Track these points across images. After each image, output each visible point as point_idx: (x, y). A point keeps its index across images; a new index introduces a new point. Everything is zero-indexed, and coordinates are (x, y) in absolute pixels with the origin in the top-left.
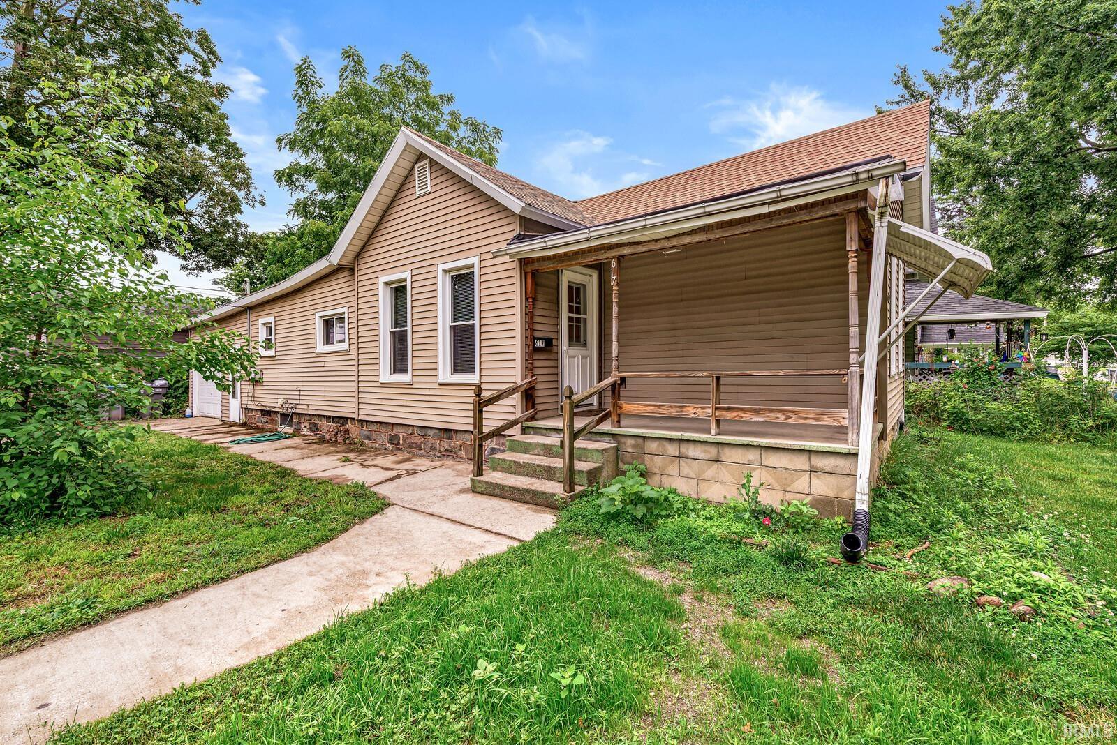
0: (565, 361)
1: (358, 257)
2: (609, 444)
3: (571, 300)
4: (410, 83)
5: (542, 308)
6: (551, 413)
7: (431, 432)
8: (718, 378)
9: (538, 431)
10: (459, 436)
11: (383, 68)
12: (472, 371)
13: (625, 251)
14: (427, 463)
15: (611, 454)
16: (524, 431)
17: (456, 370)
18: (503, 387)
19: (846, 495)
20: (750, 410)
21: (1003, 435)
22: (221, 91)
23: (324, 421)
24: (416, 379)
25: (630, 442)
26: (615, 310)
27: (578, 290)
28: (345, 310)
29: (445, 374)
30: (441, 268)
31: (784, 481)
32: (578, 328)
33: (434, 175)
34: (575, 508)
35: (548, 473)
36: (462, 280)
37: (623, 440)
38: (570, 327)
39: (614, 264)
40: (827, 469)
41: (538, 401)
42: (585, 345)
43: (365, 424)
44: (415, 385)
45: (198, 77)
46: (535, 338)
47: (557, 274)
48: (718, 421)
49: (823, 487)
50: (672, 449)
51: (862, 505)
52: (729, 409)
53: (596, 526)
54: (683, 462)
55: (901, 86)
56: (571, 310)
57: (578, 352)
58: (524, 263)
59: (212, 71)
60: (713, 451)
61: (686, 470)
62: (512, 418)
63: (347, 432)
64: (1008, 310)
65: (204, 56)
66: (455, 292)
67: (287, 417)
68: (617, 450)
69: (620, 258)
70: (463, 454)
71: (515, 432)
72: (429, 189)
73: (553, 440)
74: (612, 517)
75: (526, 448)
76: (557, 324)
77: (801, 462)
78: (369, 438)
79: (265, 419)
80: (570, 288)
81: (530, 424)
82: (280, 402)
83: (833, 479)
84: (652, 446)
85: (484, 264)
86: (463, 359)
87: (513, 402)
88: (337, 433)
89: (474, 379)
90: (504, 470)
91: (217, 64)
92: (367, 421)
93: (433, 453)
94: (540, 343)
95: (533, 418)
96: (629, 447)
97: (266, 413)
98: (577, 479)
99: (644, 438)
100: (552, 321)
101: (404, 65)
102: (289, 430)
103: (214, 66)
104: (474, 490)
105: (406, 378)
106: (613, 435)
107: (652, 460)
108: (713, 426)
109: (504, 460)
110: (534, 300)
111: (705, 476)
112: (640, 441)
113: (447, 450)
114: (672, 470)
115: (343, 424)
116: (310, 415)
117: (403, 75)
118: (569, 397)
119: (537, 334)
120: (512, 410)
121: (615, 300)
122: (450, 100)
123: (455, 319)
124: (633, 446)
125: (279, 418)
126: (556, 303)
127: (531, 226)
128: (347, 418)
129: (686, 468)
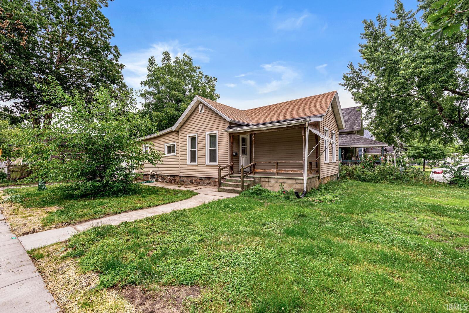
0: (241, 159)
1: (180, 128)
2: (252, 179)
3: (242, 142)
4: (186, 63)
5: (235, 145)
6: (237, 173)
7: (203, 179)
8: (277, 163)
9: (234, 177)
10: (212, 179)
11: (177, 58)
12: (215, 161)
13: (256, 132)
14: (203, 187)
15: (253, 182)
16: (230, 177)
17: (211, 161)
18: (225, 166)
19: (302, 188)
20: (284, 170)
21: (370, 182)
22: (122, 66)
23: (167, 177)
24: (199, 164)
25: (257, 179)
26: (253, 146)
27: (244, 139)
28: (175, 143)
29: (208, 162)
30: (207, 133)
31: (291, 185)
32: (244, 150)
33: (205, 108)
34: (244, 192)
35: (237, 186)
36: (213, 137)
37: (256, 178)
38: (242, 150)
39: (253, 135)
40: (299, 183)
41: (234, 169)
42: (246, 155)
43: (182, 177)
44: (198, 166)
45: (115, 62)
46: (233, 153)
47: (239, 136)
48: (277, 173)
49: (298, 187)
50: (267, 180)
51: (305, 190)
52: (279, 170)
53: (249, 195)
54: (269, 183)
55: (350, 69)
56: (242, 145)
57: (244, 156)
58: (230, 134)
59: (118, 59)
60: (276, 180)
61: (270, 185)
62: (227, 174)
63: (175, 180)
64: (377, 144)
65: (116, 54)
66: (210, 139)
67: (153, 176)
68: (254, 181)
69: (255, 134)
70: (213, 184)
71: (228, 177)
72: (203, 112)
73: (239, 179)
74: (252, 193)
75: (231, 181)
76: (239, 149)
77: (294, 182)
78: (183, 181)
79: (144, 177)
80: (242, 139)
81: (232, 175)
82: (151, 171)
83: (300, 185)
84: (262, 179)
85: (219, 133)
86: (213, 158)
87: (227, 170)
88: (172, 180)
89: (216, 163)
90: (226, 186)
91: (120, 56)
92: (182, 176)
93: (204, 184)
94: (234, 154)
95: (232, 174)
96: (257, 180)
97: (145, 175)
98: (244, 187)
99: (261, 177)
100: (237, 148)
101: (184, 58)
102: (154, 180)
103: (119, 57)
104: (218, 191)
105: (196, 163)
106: (253, 177)
107: (262, 183)
108: (276, 174)
109: (226, 184)
110: (233, 143)
111: (274, 186)
112: (260, 178)
113: (208, 183)
114: (267, 185)
115: (173, 177)
116: (162, 175)
117: (184, 61)
118: (242, 167)
119: (233, 152)
120: (227, 172)
121: (253, 144)
122: (199, 68)
123: (210, 148)
124: (258, 180)
125: (150, 177)
126: (238, 143)
127: (233, 125)
128: (175, 176)
129: (270, 184)
